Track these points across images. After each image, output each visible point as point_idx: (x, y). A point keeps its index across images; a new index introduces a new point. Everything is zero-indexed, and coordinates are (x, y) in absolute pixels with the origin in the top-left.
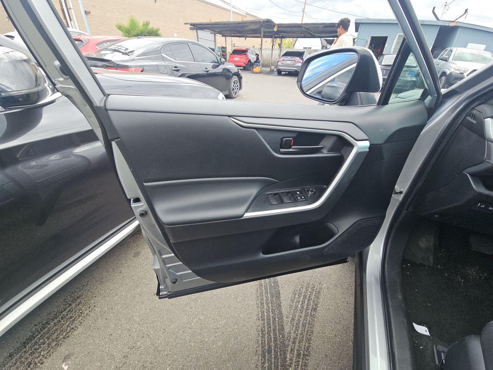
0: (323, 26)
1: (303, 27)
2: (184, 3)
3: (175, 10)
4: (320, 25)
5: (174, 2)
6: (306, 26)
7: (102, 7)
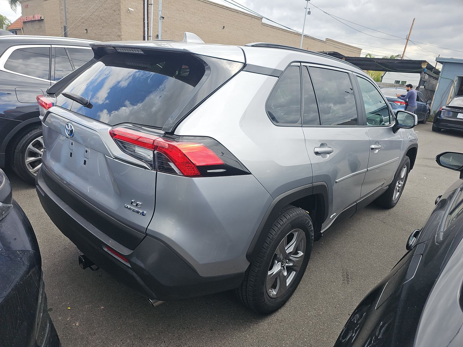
0: (399, 61)
1: (375, 61)
2: (253, 30)
3: (242, 36)
4: (395, 61)
5: (243, 29)
6: (379, 60)
7: (172, 32)
